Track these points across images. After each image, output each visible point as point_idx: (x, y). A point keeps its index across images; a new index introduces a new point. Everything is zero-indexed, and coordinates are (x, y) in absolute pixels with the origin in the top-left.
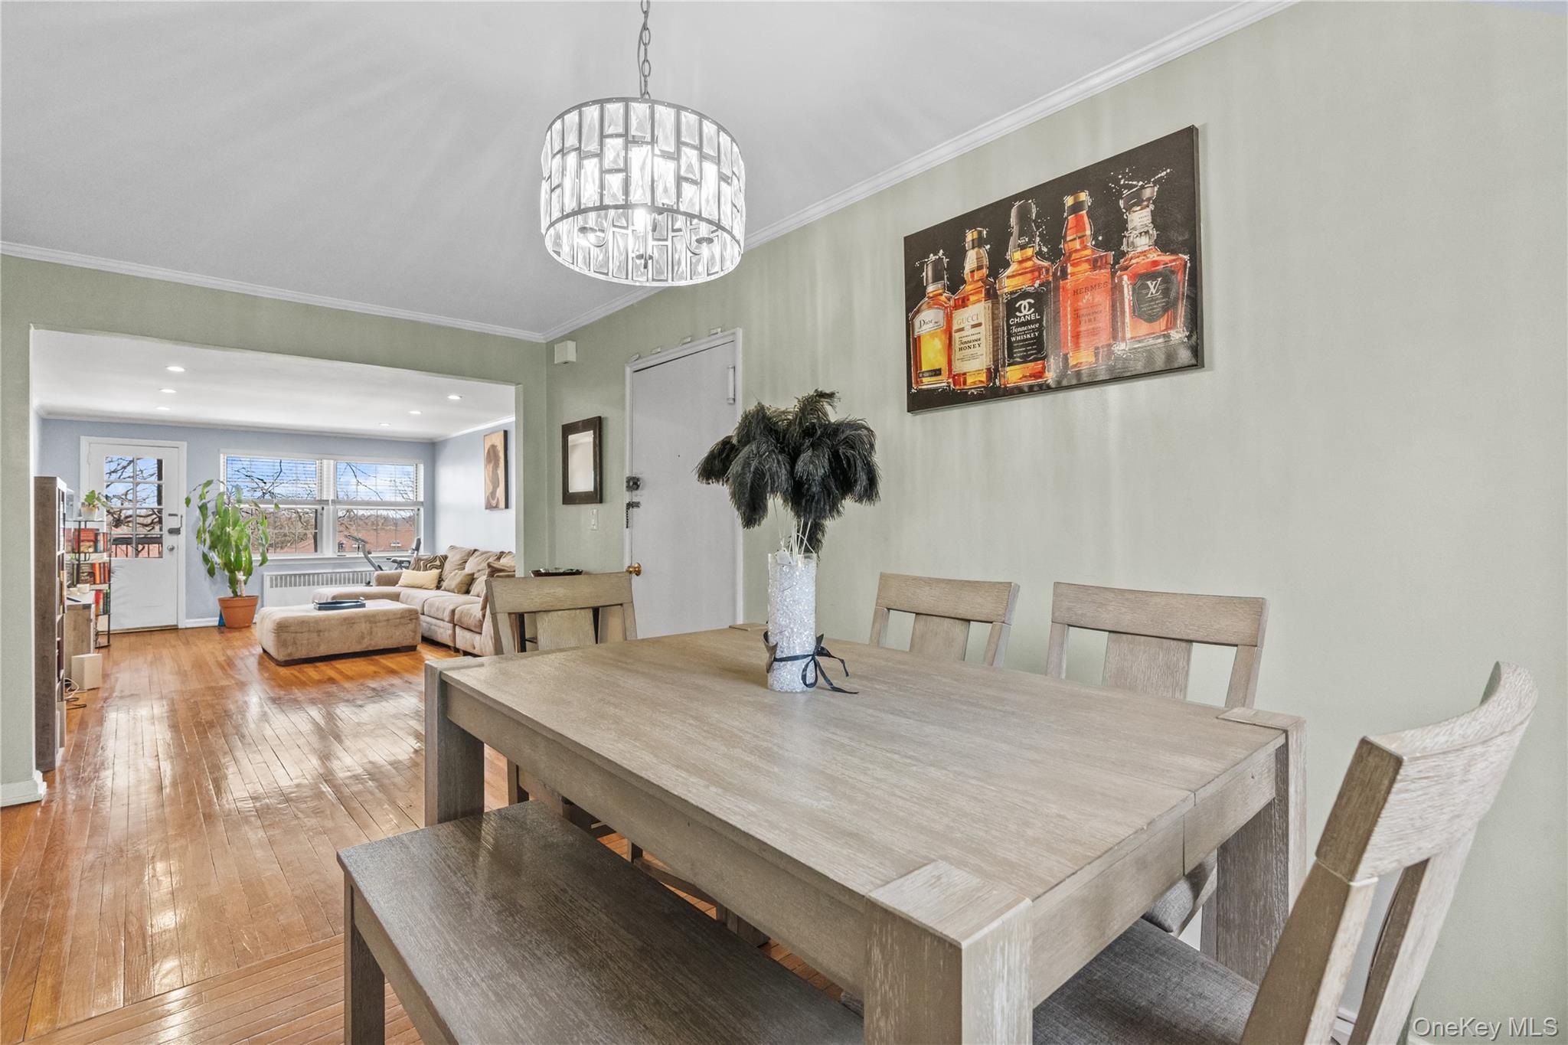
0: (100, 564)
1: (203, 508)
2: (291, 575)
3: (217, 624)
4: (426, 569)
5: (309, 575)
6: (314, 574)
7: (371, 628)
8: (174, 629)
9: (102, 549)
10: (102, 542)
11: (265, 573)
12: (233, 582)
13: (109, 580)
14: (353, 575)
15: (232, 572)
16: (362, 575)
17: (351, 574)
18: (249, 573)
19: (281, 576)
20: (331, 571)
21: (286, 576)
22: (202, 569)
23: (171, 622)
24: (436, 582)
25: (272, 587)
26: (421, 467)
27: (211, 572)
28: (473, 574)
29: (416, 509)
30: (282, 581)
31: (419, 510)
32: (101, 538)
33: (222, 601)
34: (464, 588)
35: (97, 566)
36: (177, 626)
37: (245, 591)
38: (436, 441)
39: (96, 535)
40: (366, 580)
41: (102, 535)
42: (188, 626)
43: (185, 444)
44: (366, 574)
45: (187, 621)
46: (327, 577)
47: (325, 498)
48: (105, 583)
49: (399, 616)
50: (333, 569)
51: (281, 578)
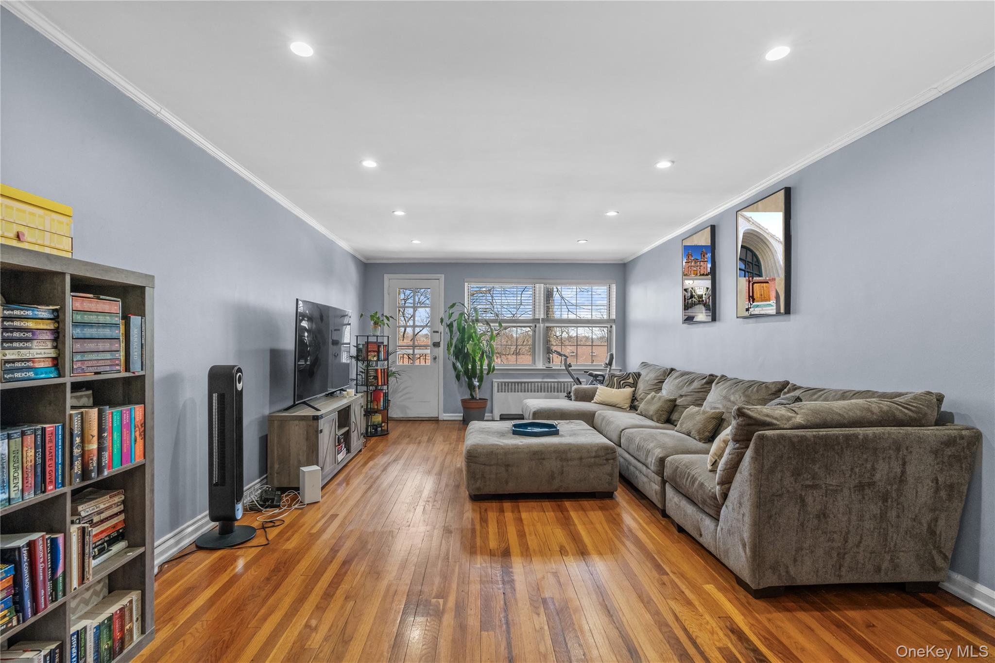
0: (381, 369)
1: (450, 326)
2: (512, 383)
3: (461, 418)
4: (619, 387)
5: (525, 383)
6: (528, 382)
7: (562, 466)
8: (435, 420)
9: (383, 358)
10: (383, 353)
11: (494, 380)
12: (471, 387)
13: (388, 383)
14: (558, 384)
15: (470, 378)
16: (564, 384)
17: (556, 384)
18: (481, 380)
19: (505, 383)
20: (540, 380)
21: (508, 383)
22: (453, 374)
23: (434, 414)
24: (629, 401)
25: (498, 392)
26: (614, 287)
27: (458, 377)
28: (675, 400)
29: (609, 326)
30: (505, 387)
31: (611, 327)
32: (382, 349)
33: (464, 402)
35: (379, 371)
36: (438, 417)
37: (478, 395)
38: (626, 261)
39: (379, 347)
40: (567, 390)
41: (382, 346)
42: (445, 418)
43: (443, 275)
44: (568, 384)
45: (445, 415)
46: (538, 386)
47: (537, 317)
48: (385, 385)
49: (594, 454)
50: (543, 378)
51: (505, 385)
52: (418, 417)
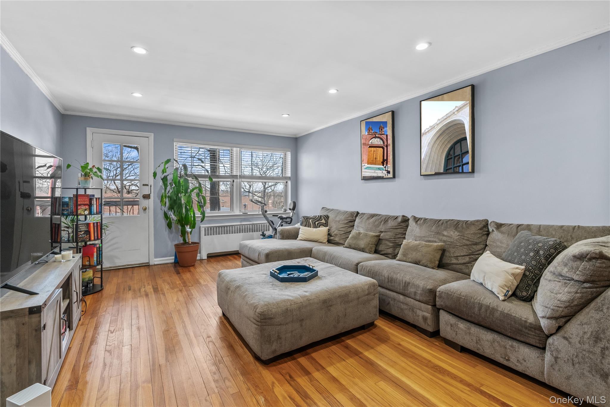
0: (94, 223)
1: (164, 179)
2: (216, 227)
3: (173, 261)
4: (315, 227)
5: (227, 226)
6: (230, 226)
7: (346, 309)
8: (147, 266)
9: (95, 211)
10: (95, 206)
11: (202, 226)
12: (184, 233)
13: (101, 237)
14: (252, 226)
15: (183, 226)
16: (257, 226)
17: (251, 225)
18: (193, 227)
19: (211, 227)
20: (239, 223)
21: (214, 227)
22: (163, 223)
23: (144, 260)
24: (326, 237)
25: (205, 235)
26: (289, 155)
27: (169, 225)
28: (379, 236)
29: (285, 182)
30: (210, 231)
31: (287, 182)
32: (94, 202)
33: (177, 246)
34: (373, 249)
35: (92, 225)
36: (149, 263)
37: (191, 239)
38: (298, 136)
39: (91, 200)
40: (262, 230)
41: (95, 199)
42: (156, 263)
43: (153, 134)
44: (259, 225)
45: (155, 259)
46: (237, 228)
47: (234, 174)
48: (98, 239)
49: (366, 293)
50: (241, 222)
51: (211, 229)
52: (128, 265)
